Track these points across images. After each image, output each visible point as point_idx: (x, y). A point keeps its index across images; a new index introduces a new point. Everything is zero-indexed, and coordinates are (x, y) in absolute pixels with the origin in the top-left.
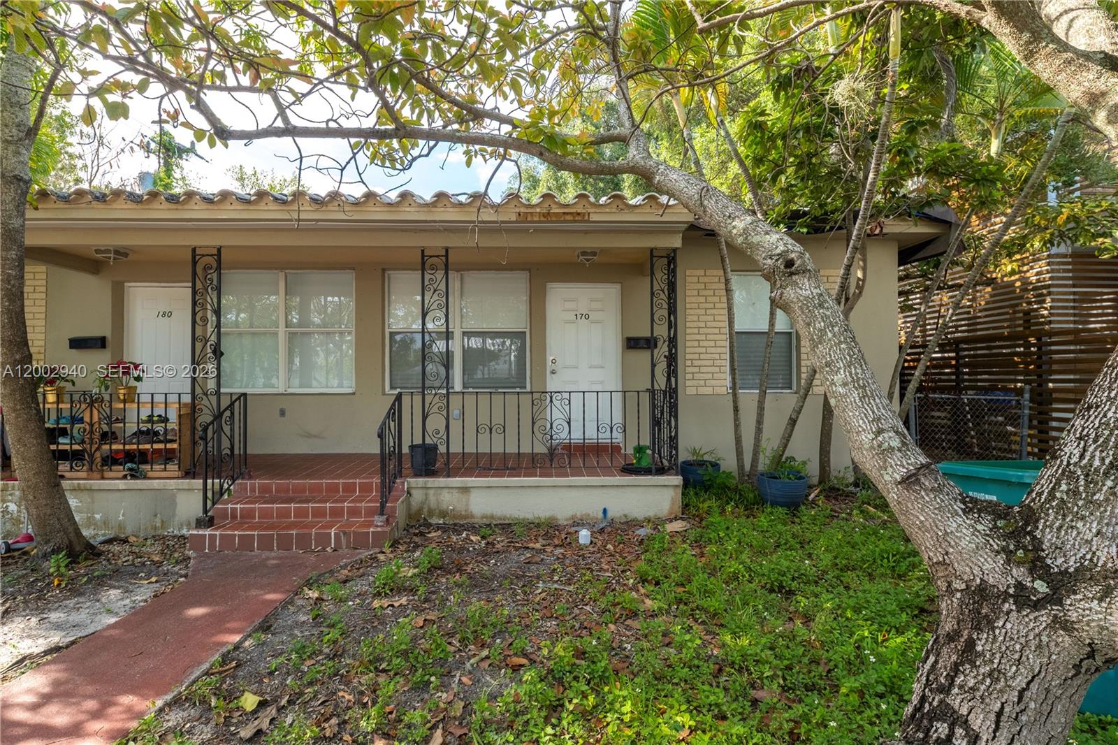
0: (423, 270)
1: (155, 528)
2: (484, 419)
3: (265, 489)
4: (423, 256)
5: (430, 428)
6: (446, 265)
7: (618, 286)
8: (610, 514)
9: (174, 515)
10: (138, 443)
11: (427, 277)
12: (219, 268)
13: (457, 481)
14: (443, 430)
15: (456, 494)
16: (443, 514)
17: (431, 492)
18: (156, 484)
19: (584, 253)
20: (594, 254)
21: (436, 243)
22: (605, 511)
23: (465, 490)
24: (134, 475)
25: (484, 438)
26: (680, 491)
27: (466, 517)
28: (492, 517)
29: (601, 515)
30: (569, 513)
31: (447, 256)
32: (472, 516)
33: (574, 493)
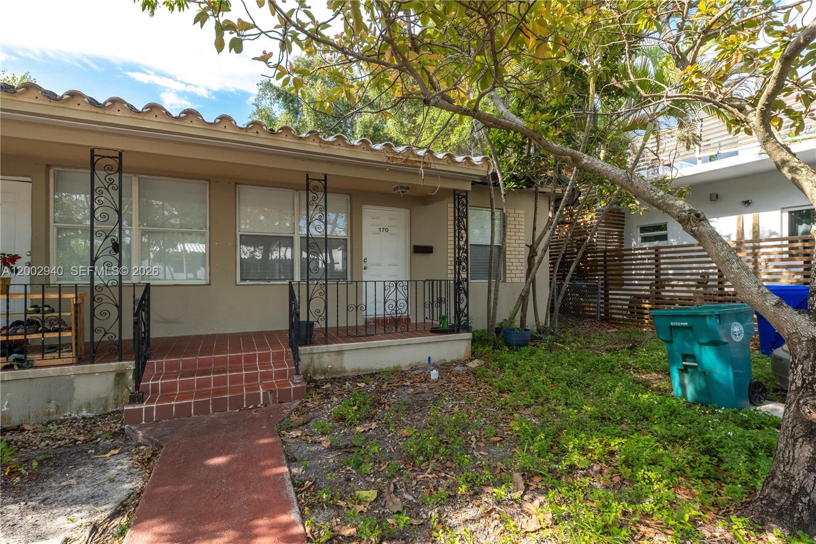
0: (308, 190)
1: (49, 414)
2: (352, 301)
3: (170, 367)
4: (308, 179)
5: (312, 309)
6: (325, 187)
7: (407, 211)
8: (432, 361)
9: (71, 399)
10: (25, 334)
11: (311, 195)
12: (120, 170)
13: (334, 347)
14: (322, 309)
15: (333, 356)
16: (324, 372)
17: (315, 356)
18: (51, 371)
19: (402, 187)
20: (408, 188)
21: (318, 170)
22: (429, 359)
23: (340, 352)
24: (23, 364)
25: (352, 314)
26: (470, 342)
27: (340, 372)
28: (359, 370)
29: (427, 361)
30: (407, 362)
31: (325, 180)
32: (345, 371)
33: (411, 349)
